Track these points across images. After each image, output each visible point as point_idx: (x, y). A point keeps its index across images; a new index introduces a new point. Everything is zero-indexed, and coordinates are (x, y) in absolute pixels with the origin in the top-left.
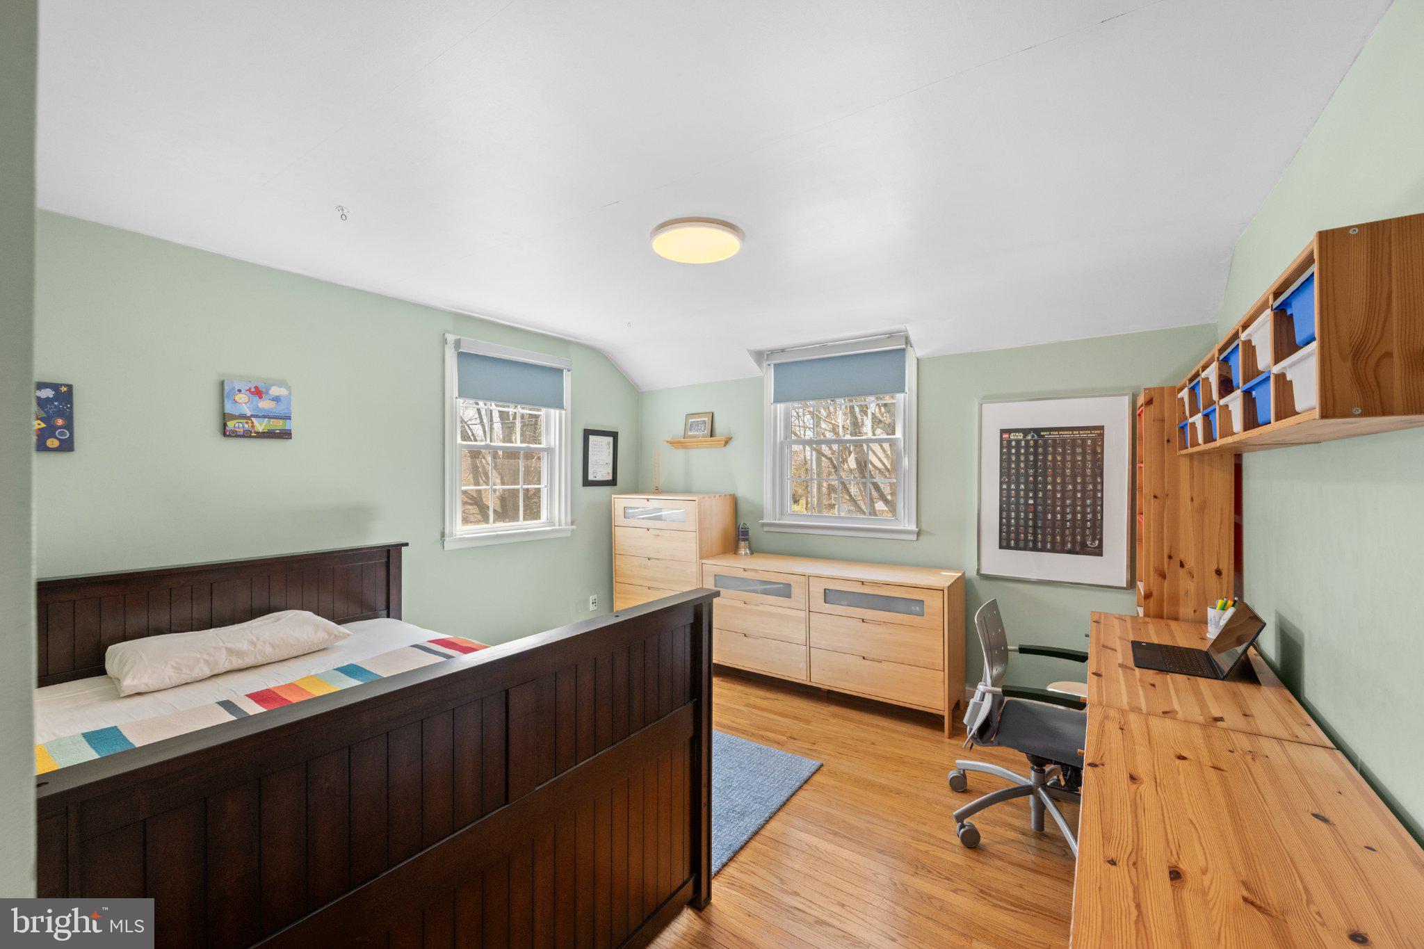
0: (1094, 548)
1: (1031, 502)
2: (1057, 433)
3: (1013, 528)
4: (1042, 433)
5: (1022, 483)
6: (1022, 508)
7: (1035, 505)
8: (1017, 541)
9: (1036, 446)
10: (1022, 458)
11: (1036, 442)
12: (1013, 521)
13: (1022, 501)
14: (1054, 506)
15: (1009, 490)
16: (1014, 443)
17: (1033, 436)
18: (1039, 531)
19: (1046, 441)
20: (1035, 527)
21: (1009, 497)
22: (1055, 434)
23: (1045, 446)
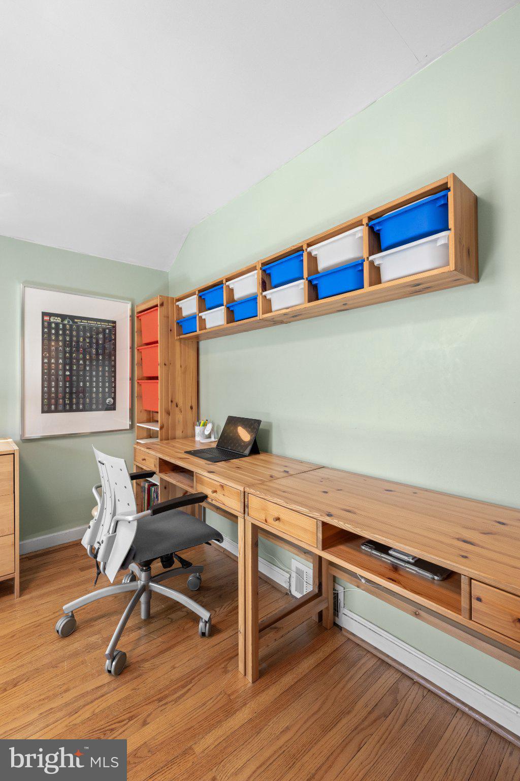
0: (110, 405)
1: (68, 373)
2: (86, 322)
3: (53, 395)
4: (76, 320)
5: (61, 358)
6: (61, 378)
7: (71, 376)
8: (56, 405)
9: (71, 330)
10: (61, 338)
11: (71, 326)
12: (53, 389)
13: (60, 373)
14: (85, 376)
15: (49, 363)
16: (53, 325)
17: (69, 322)
18: (74, 396)
19: (78, 327)
20: (71, 393)
21: (50, 369)
22: (85, 322)
23: (78, 331)
